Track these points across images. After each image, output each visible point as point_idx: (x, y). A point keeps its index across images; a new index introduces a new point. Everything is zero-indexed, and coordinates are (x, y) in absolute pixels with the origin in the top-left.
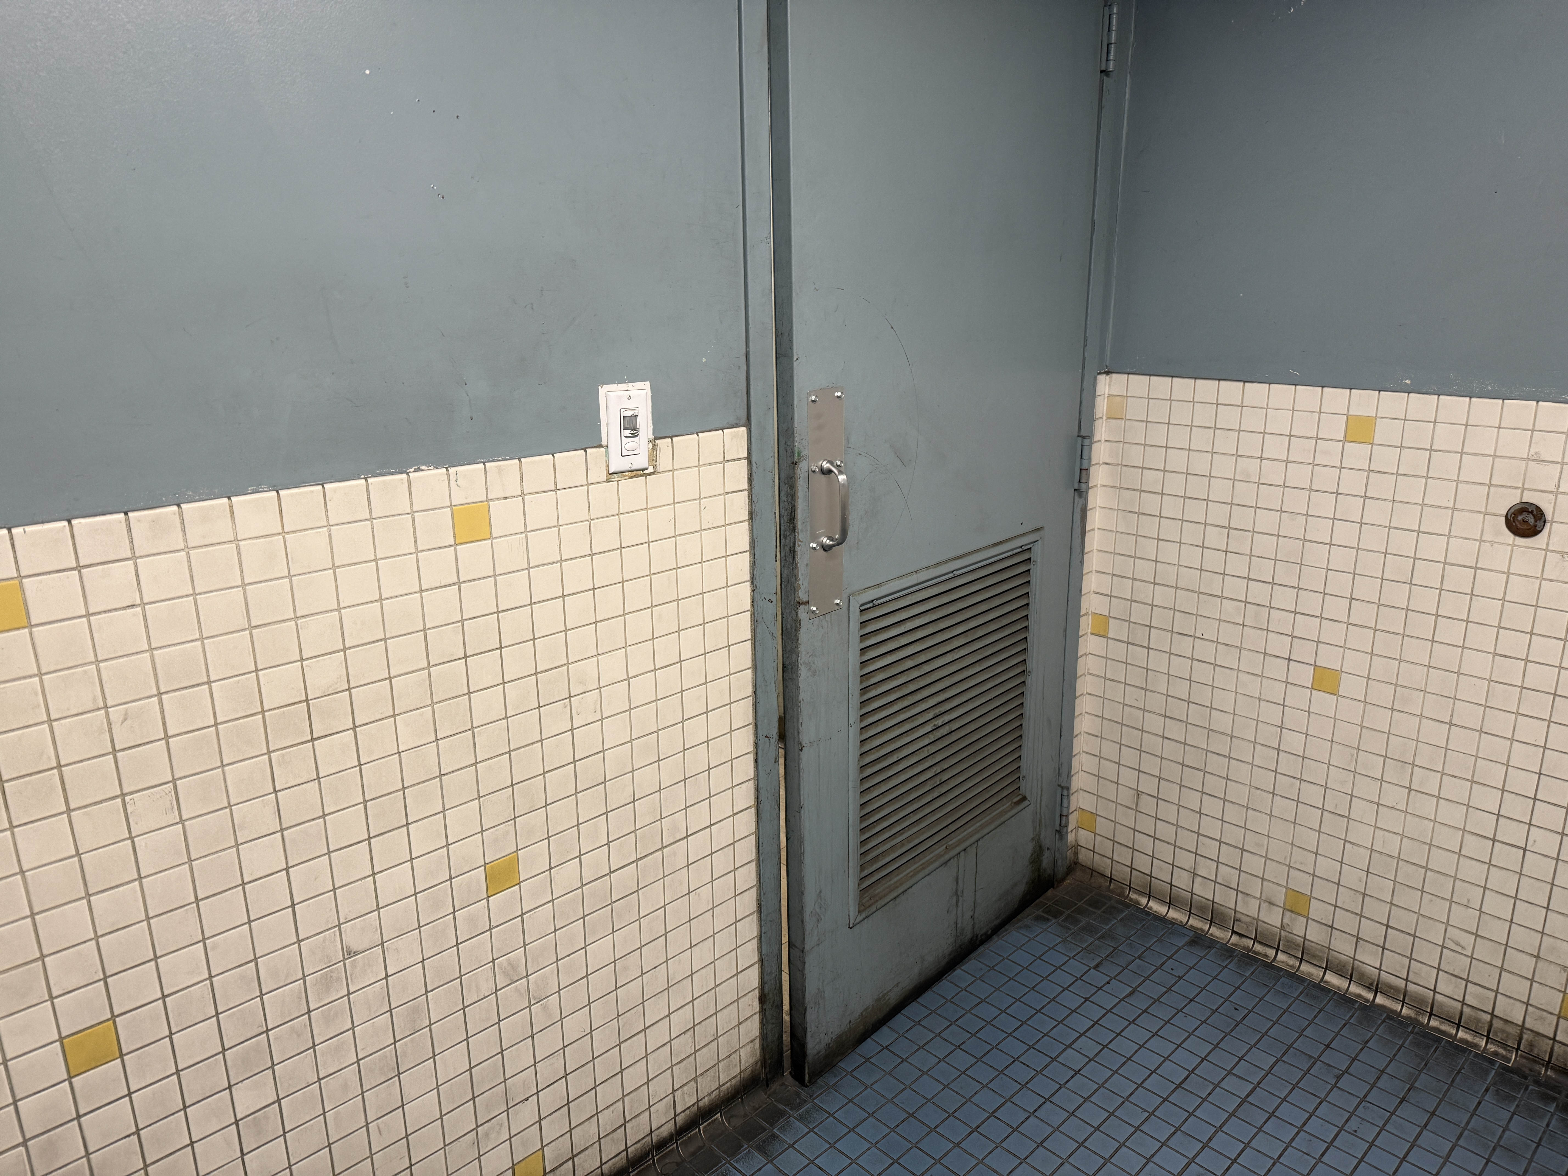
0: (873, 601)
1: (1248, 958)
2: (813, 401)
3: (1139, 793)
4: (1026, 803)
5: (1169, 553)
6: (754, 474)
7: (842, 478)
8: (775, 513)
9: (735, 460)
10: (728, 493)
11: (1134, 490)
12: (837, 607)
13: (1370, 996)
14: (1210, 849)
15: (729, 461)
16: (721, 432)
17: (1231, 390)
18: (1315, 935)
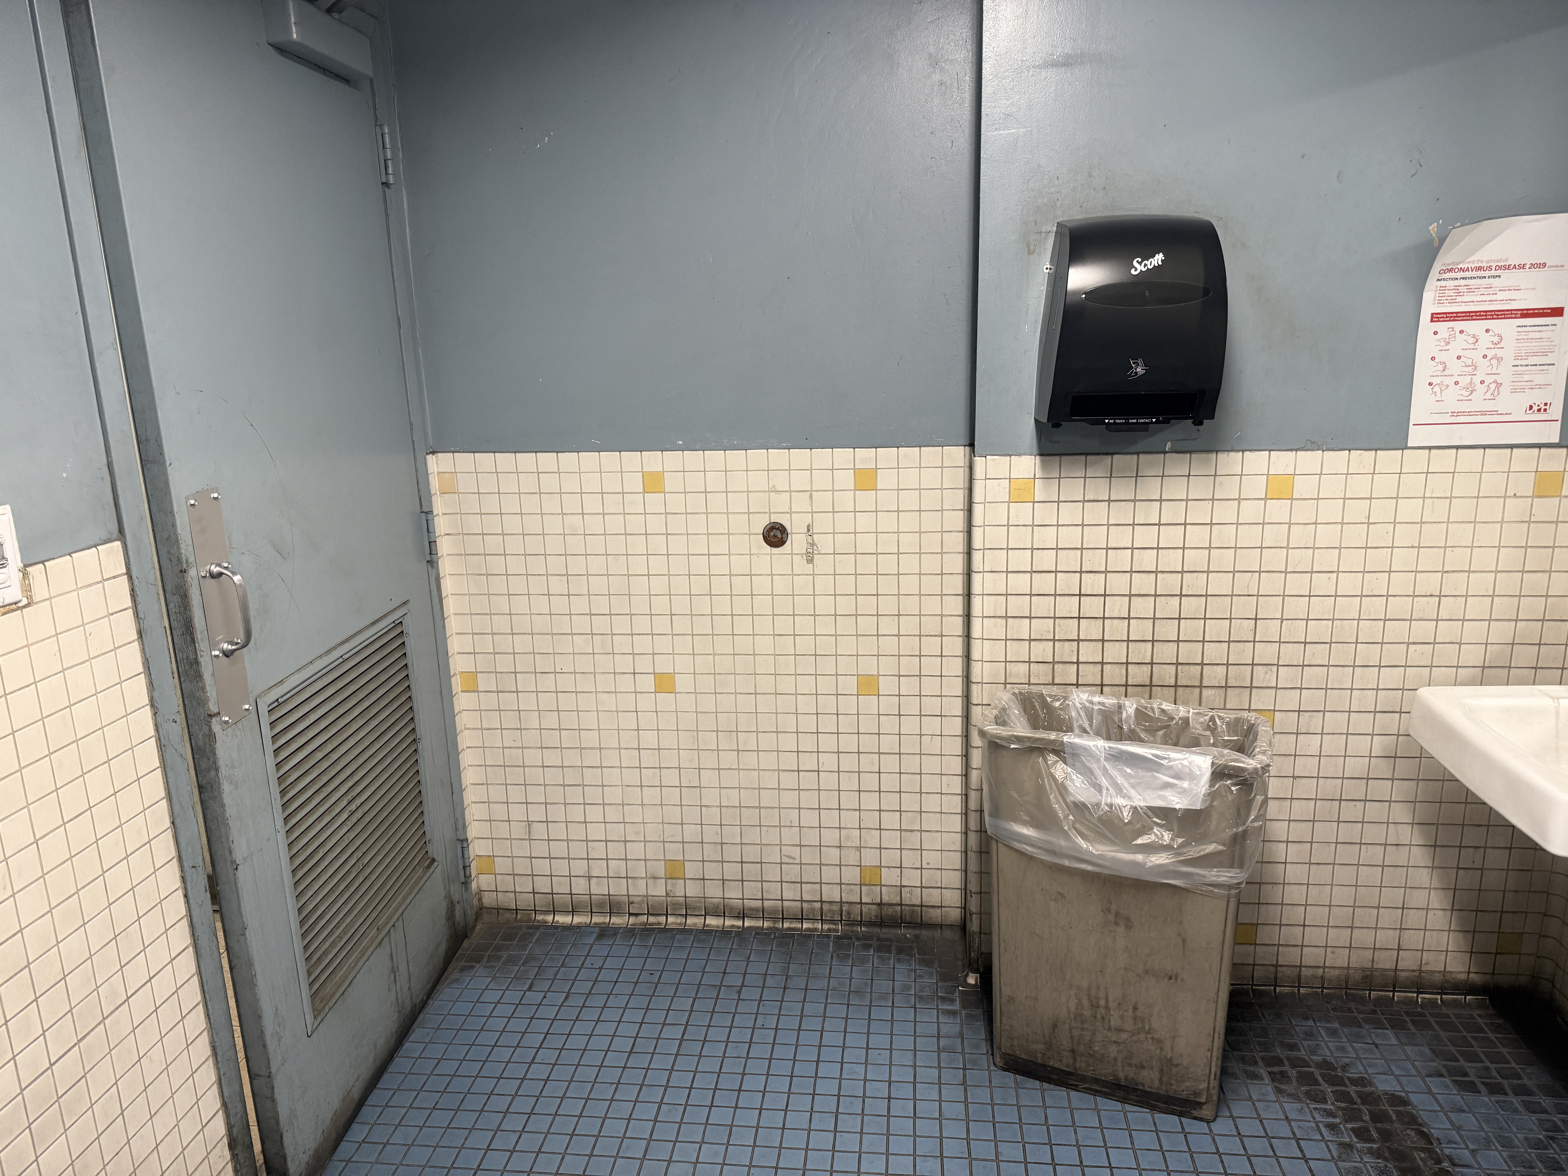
0: (277, 700)
1: (647, 931)
2: (192, 505)
3: (529, 823)
4: (436, 864)
5: (520, 604)
6: (137, 589)
7: (237, 578)
8: (165, 627)
9: (114, 577)
10: (112, 614)
11: (479, 555)
12: (246, 713)
13: (740, 923)
14: (598, 850)
15: (108, 579)
16: (94, 549)
17: (547, 460)
18: (693, 890)
